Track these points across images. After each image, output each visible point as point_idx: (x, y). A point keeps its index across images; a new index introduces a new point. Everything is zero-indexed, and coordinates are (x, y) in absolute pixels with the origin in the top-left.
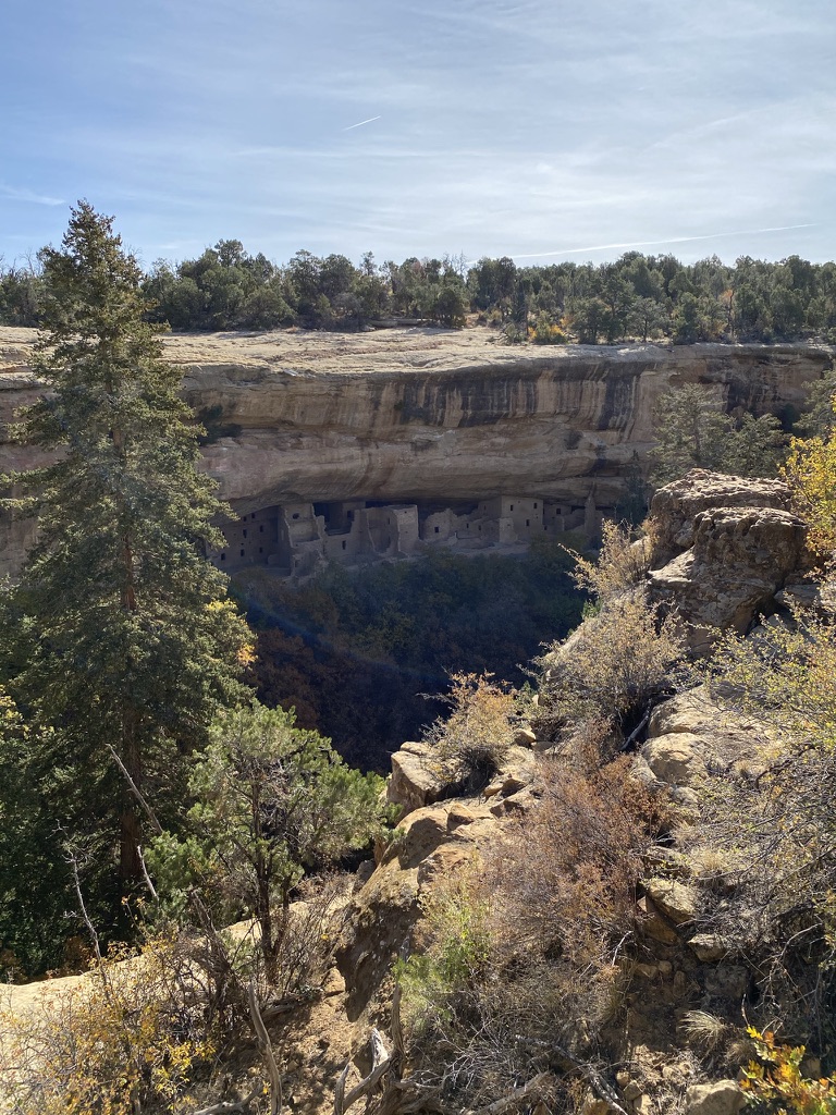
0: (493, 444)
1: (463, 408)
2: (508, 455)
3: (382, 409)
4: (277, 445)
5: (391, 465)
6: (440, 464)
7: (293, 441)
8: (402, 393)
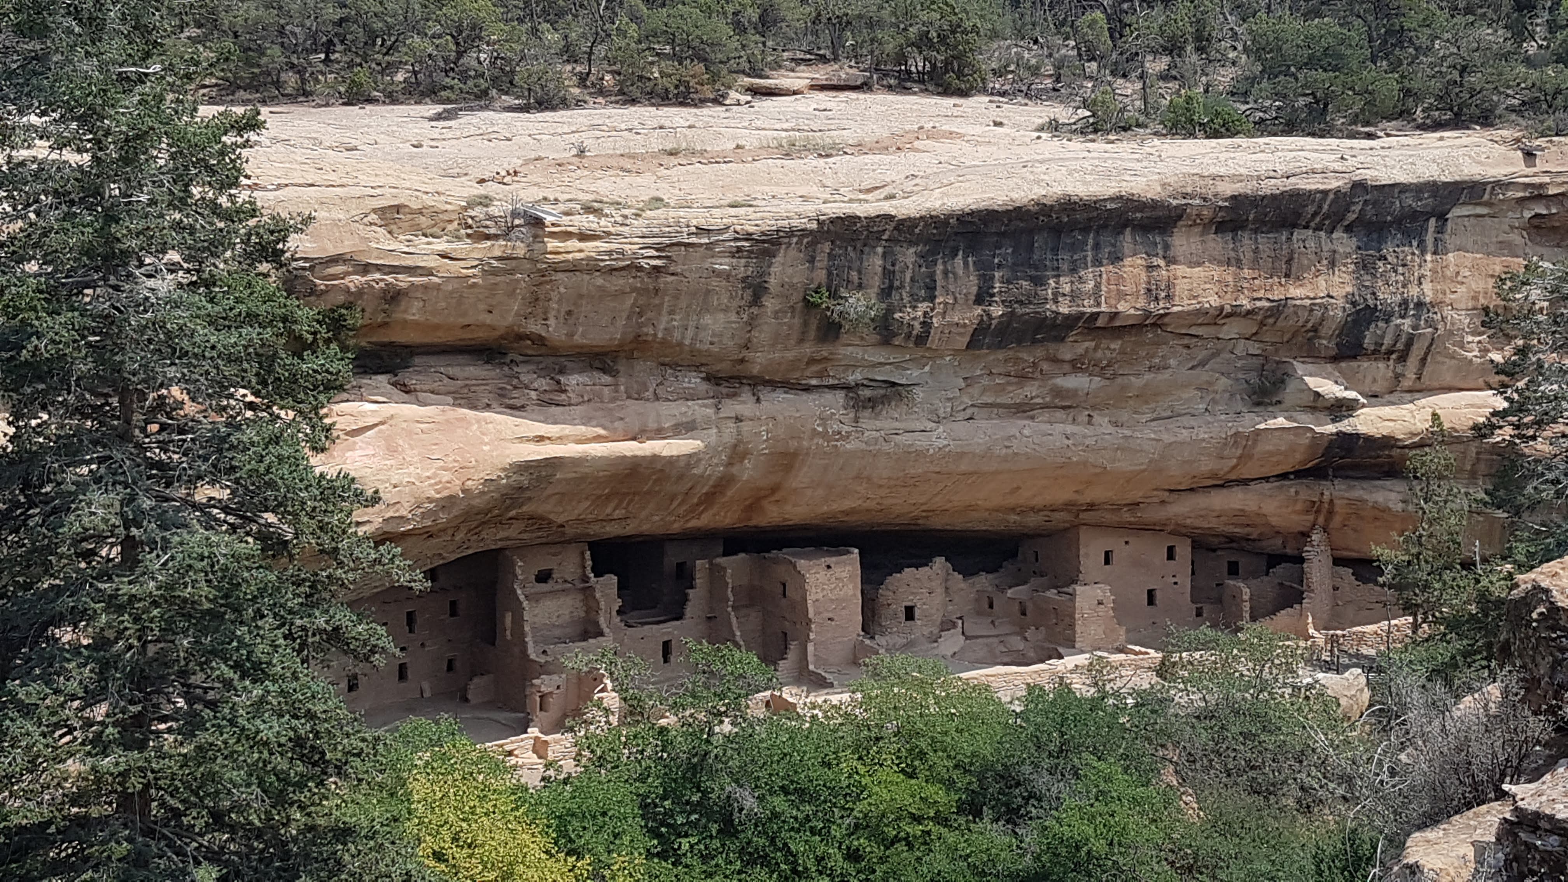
0: (1058, 392)
1: (979, 300)
2: (1097, 419)
3: (770, 304)
4: (502, 394)
5: (793, 444)
6: (920, 442)
7: (543, 383)
8: (822, 260)
